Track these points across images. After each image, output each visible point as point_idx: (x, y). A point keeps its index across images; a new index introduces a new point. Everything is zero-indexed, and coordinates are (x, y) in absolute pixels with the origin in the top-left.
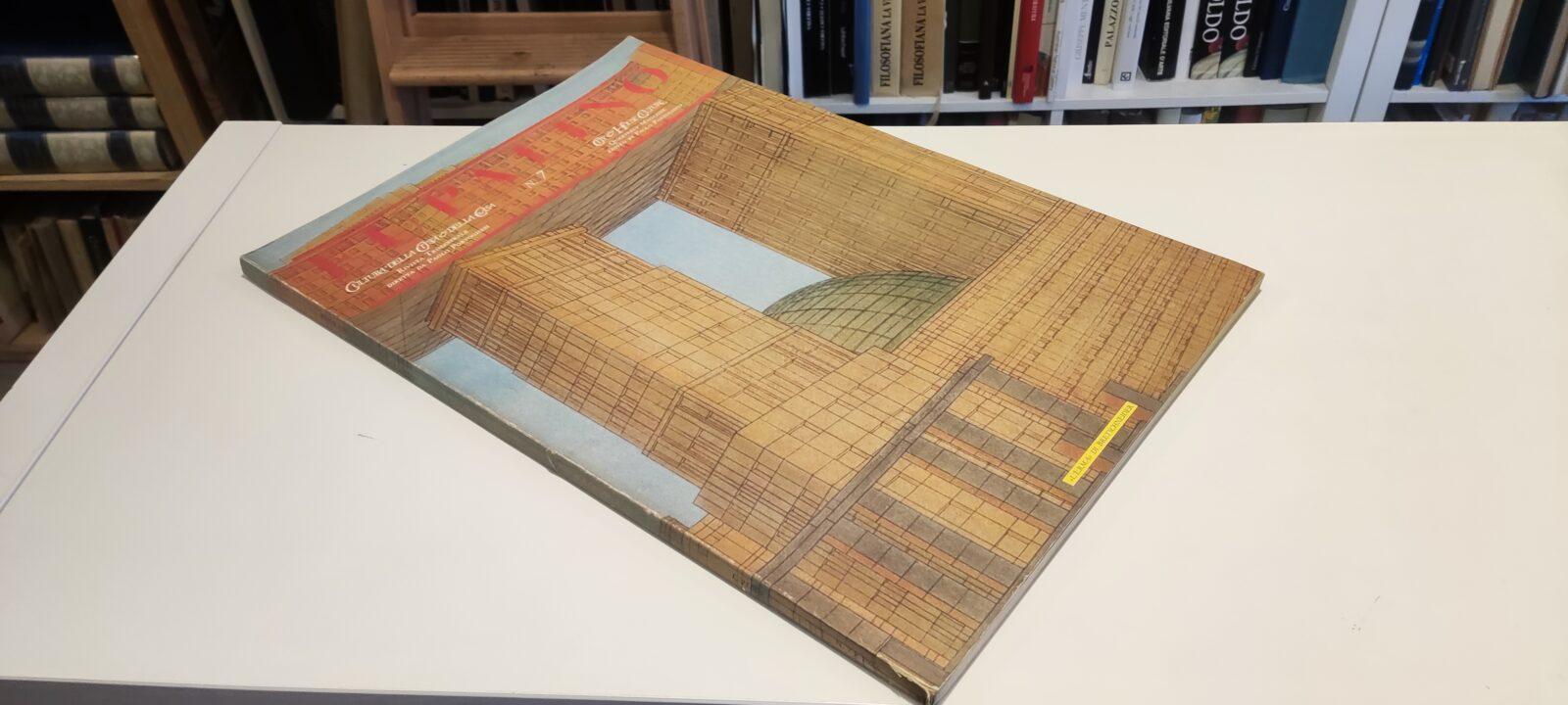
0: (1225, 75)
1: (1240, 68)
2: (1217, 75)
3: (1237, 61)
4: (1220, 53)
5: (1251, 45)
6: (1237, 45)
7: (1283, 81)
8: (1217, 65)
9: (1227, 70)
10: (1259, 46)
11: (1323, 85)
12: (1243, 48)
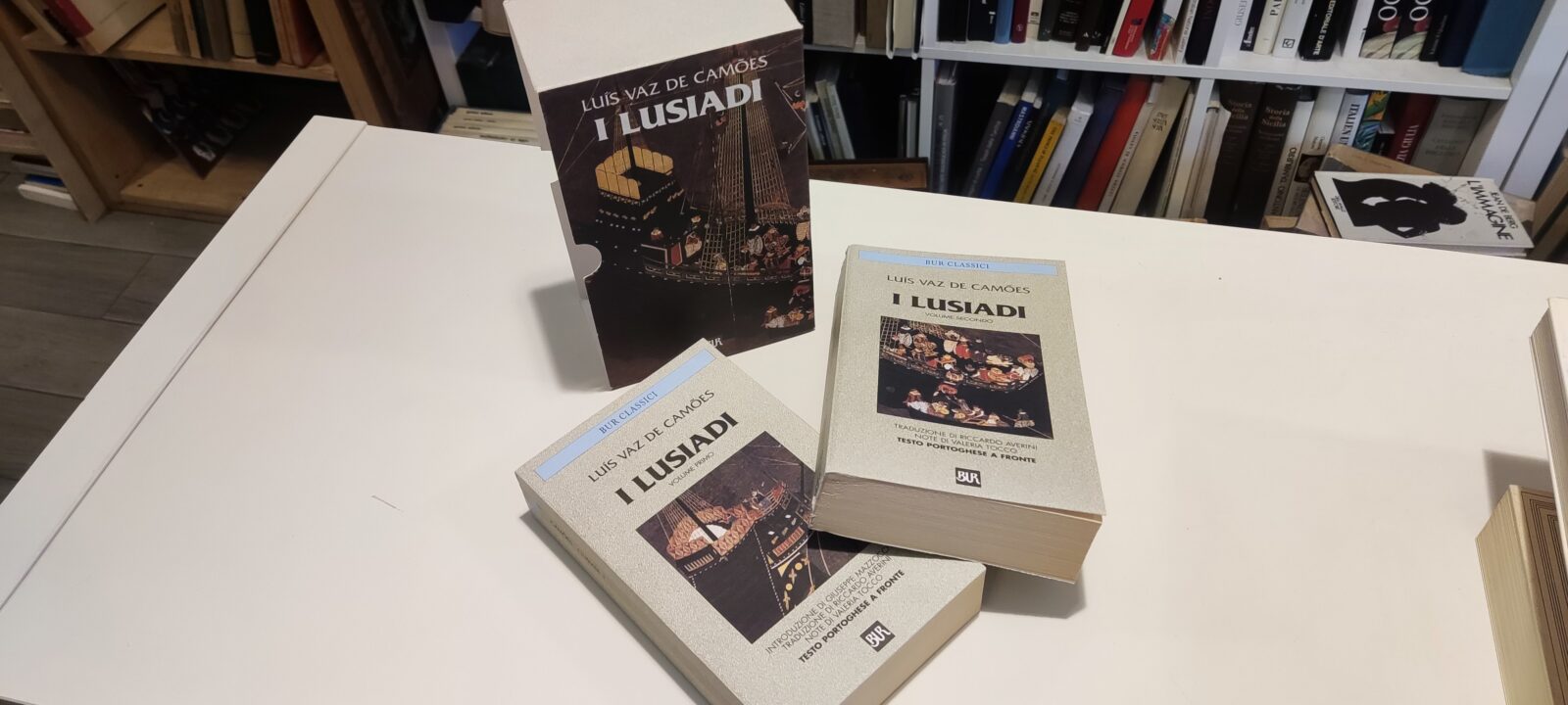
0: (1399, 57)
1: (1417, 51)
2: (1390, 55)
3: (1415, 42)
4: (1395, 32)
5: (1431, 29)
6: (1416, 28)
7: (1463, 71)
8: (1391, 46)
9: (1402, 51)
10: (1441, 30)
11: (1507, 80)
12: (1421, 30)
